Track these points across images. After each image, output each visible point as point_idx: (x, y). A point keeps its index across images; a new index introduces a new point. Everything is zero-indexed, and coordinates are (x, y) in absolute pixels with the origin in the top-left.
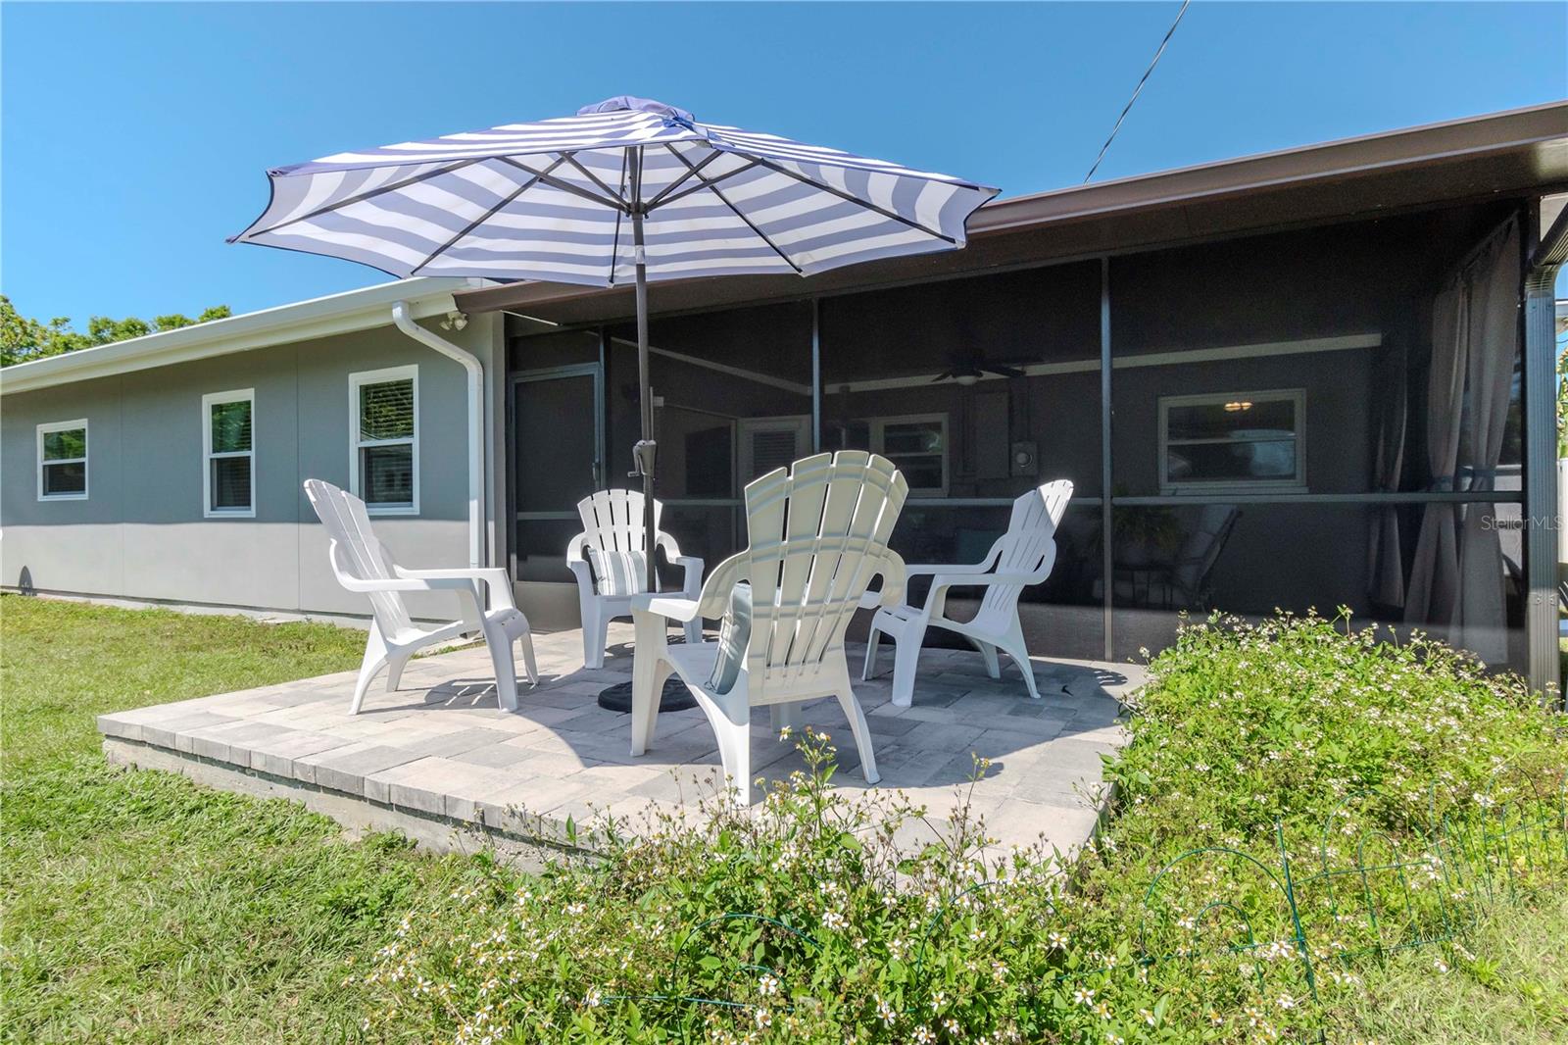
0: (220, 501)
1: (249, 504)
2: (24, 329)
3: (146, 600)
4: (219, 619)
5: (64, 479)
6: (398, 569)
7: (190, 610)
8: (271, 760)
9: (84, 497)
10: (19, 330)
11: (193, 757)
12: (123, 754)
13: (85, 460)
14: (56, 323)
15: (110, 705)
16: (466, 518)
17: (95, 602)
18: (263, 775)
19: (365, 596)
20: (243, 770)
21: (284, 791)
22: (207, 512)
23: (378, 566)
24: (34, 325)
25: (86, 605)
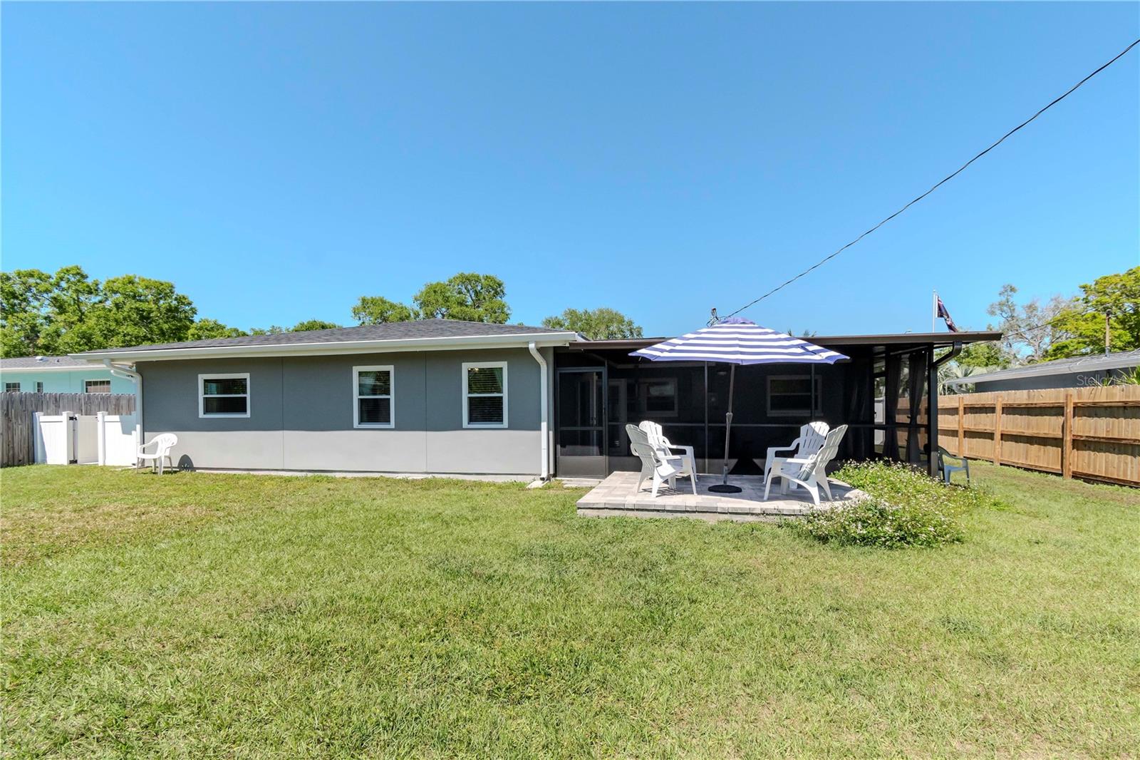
1: (389, 421)
3: (302, 471)
13: (247, 395)
16: (539, 429)
22: (356, 424)
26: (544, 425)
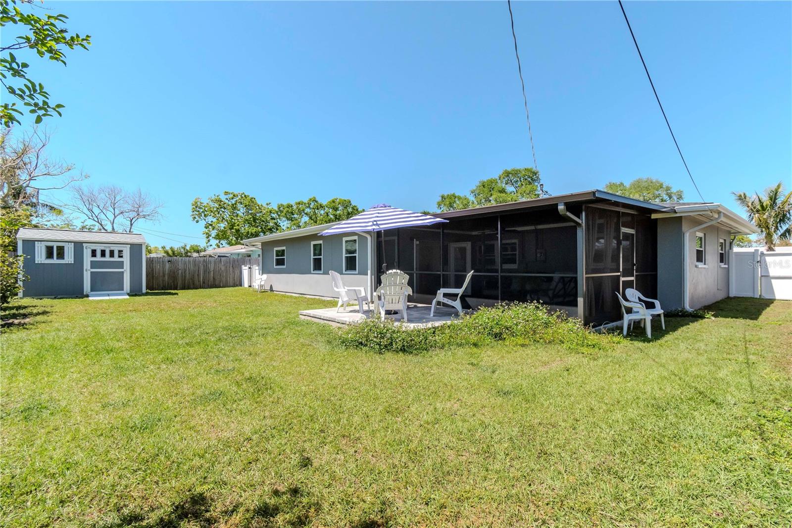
0: (315, 269)
1: (321, 270)
2: (259, 207)
3: (298, 294)
4: (315, 299)
5: (280, 262)
6: (345, 287)
7: (308, 296)
8: (324, 317)
9: (285, 267)
10: (257, 207)
11: (313, 317)
12: (303, 317)
13: (285, 257)
14: (267, 204)
15: (300, 310)
16: (367, 275)
17: (287, 294)
18: (323, 319)
19: (339, 292)
20: (320, 318)
21: (325, 322)
22: (312, 272)
23: (342, 287)
24: (261, 205)
25: (285, 295)
26: (369, 272)
